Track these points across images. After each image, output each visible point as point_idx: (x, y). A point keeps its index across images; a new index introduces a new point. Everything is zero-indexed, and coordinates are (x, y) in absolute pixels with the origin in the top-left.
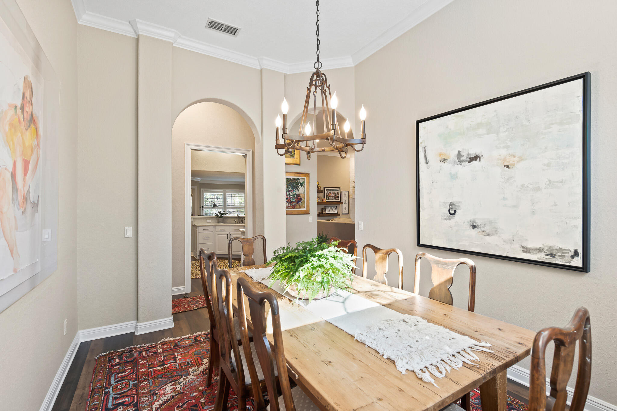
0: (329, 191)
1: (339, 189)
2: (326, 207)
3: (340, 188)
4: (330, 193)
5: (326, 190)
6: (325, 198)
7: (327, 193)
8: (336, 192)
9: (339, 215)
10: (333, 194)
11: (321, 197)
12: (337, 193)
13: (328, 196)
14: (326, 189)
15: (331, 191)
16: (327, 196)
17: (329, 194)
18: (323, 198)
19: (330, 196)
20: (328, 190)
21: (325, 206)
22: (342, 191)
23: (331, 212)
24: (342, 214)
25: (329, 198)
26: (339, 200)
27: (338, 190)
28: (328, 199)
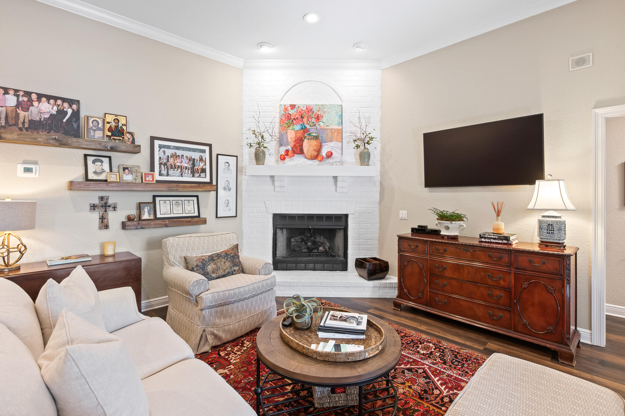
0: (169, 152)
1: (207, 148)
2: (157, 199)
3: (210, 146)
4: (175, 156)
5: (160, 147)
6: (152, 169)
7: (165, 157)
8: (196, 156)
9: (204, 222)
10: (185, 160)
11: (139, 167)
12: (201, 159)
13: (165, 164)
14: (157, 143)
15: (179, 153)
16: (160, 164)
17: (171, 160)
18: (145, 169)
19: (174, 167)
20: (168, 147)
21: (154, 197)
22: (218, 155)
23: (177, 212)
24: (217, 217)
25: (171, 172)
26: (208, 180)
27: (204, 151)
28: (168, 175)
